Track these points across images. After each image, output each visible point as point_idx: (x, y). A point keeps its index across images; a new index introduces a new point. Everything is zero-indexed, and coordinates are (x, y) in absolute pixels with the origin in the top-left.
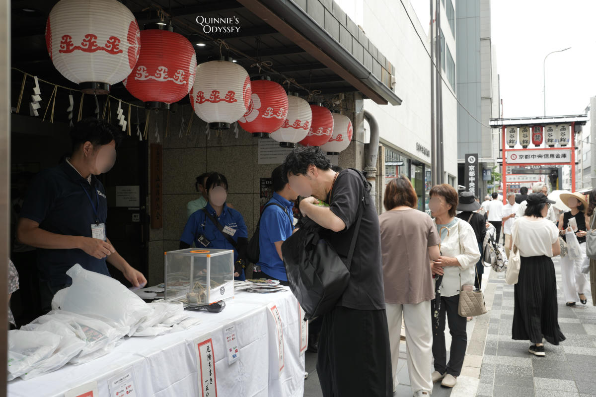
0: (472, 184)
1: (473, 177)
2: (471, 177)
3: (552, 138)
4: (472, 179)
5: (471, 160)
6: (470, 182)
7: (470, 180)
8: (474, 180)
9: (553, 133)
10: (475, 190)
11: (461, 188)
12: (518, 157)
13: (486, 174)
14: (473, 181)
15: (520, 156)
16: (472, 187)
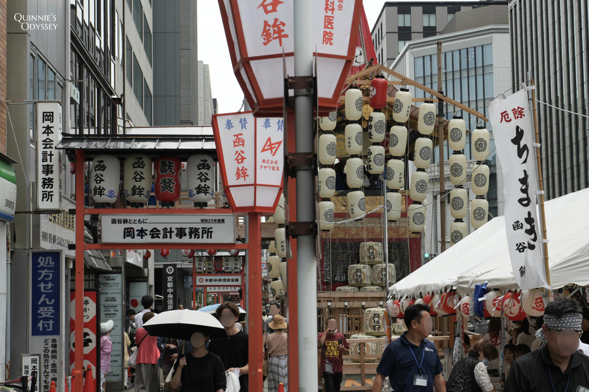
0: (170, 296)
1: (171, 288)
2: (169, 288)
3: (229, 266)
4: (170, 291)
5: (169, 271)
6: (169, 293)
7: (168, 291)
8: (172, 291)
9: (229, 263)
10: (173, 302)
11: (158, 297)
12: (204, 280)
13: (187, 280)
14: (172, 293)
15: (206, 280)
16: (170, 298)
